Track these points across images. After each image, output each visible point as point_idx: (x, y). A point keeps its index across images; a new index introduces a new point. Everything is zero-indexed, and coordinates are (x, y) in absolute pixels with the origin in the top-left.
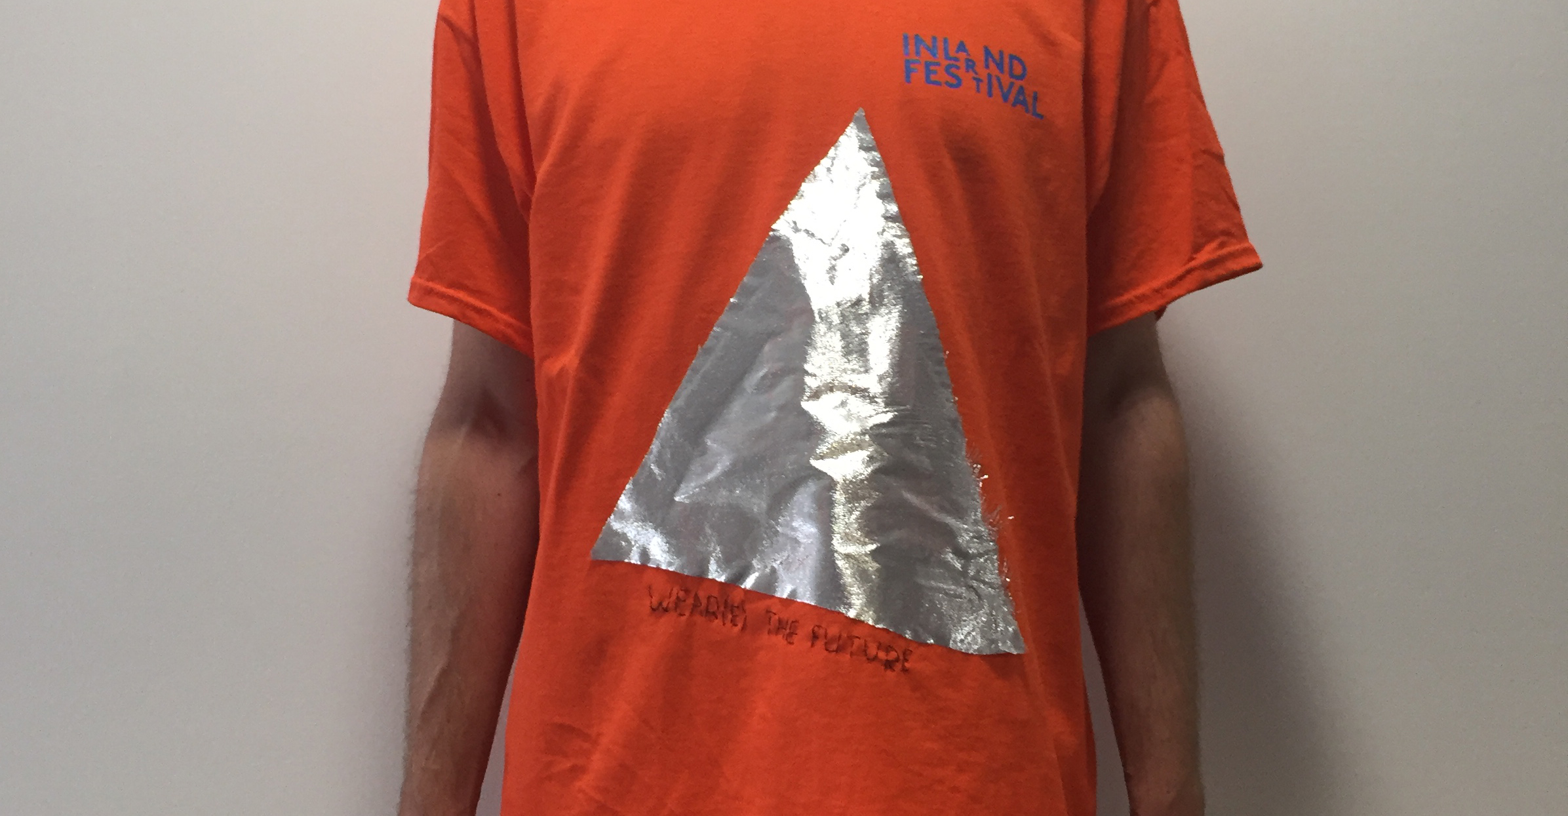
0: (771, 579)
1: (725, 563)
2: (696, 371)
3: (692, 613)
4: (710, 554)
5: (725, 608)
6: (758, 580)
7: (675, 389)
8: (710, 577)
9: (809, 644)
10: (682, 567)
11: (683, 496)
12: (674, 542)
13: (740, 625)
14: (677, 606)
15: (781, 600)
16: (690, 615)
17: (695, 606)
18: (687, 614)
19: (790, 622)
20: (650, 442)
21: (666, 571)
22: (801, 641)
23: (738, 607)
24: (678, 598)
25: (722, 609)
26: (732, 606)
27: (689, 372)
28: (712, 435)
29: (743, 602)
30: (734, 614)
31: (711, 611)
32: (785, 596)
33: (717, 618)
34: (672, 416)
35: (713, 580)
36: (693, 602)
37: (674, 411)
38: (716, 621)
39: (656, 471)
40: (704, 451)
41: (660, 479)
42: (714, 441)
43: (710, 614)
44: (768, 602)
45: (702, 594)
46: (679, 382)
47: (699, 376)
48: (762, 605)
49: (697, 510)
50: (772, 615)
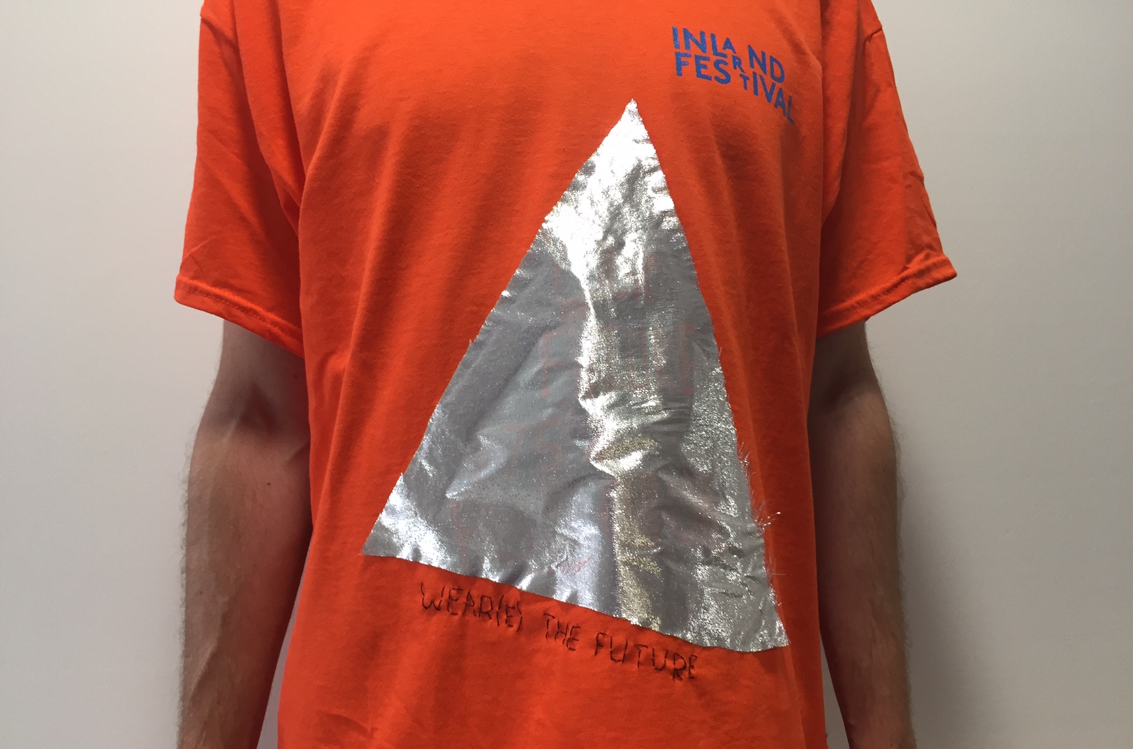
0: (549, 581)
1: (499, 563)
2: (467, 366)
3: (464, 614)
4: (484, 553)
5: (499, 608)
6: (533, 582)
7: (446, 384)
8: (484, 576)
9: (593, 652)
10: (454, 565)
11: (455, 493)
12: (445, 539)
13: (515, 626)
14: (449, 604)
15: (559, 603)
16: (463, 614)
17: (467, 606)
18: (460, 613)
19: (570, 627)
20: (420, 438)
21: (439, 569)
22: (583, 647)
23: (513, 608)
24: (450, 597)
25: (496, 609)
26: (507, 606)
27: (459, 367)
28: (485, 431)
29: (518, 603)
30: (509, 615)
31: (484, 610)
32: (564, 599)
33: (491, 618)
34: (443, 411)
35: (487, 580)
36: (466, 601)
37: (445, 406)
38: (490, 621)
39: (427, 467)
40: (477, 447)
41: (431, 475)
42: (488, 437)
43: (483, 614)
44: (545, 605)
45: (474, 593)
46: (450, 377)
47: (470, 371)
48: (539, 607)
49: (470, 507)
50: (550, 617)
